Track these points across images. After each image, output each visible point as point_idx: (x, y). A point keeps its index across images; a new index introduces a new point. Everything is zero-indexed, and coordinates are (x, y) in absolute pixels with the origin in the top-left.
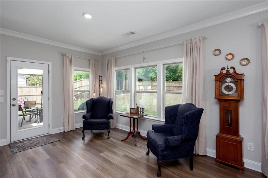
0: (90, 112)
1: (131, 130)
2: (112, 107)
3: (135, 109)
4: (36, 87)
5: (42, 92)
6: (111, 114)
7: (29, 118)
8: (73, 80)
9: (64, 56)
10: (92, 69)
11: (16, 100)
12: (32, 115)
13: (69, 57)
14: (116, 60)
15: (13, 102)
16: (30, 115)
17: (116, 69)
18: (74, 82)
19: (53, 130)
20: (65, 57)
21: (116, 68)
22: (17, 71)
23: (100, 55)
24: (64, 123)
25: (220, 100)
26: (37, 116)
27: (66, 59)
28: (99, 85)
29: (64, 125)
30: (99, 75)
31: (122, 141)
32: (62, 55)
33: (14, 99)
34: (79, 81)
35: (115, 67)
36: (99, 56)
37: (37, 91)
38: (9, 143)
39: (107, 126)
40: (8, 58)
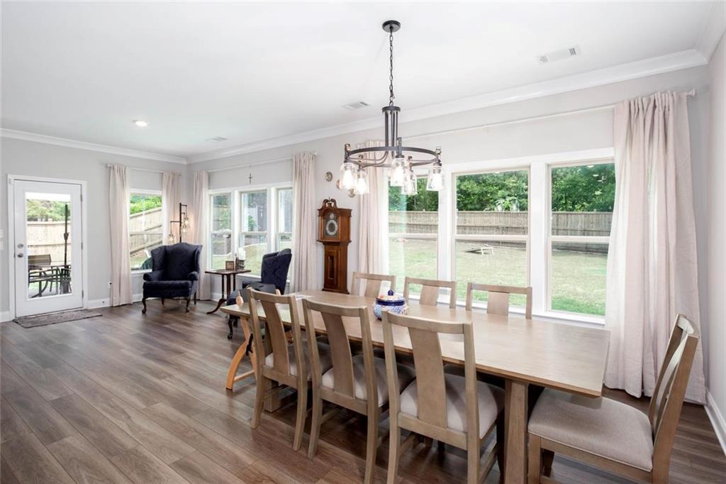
0: (158, 270)
1: (223, 296)
2: (197, 260)
3: (233, 262)
4: (46, 225)
5: (66, 236)
6: (194, 273)
7: (38, 288)
8: (128, 211)
9: (110, 168)
10: (167, 192)
11: (23, 248)
12: (44, 283)
13: (119, 171)
14: (210, 176)
15: (19, 251)
16: (40, 282)
17: (211, 192)
18: (131, 218)
19: (89, 302)
20: (112, 171)
21: (211, 190)
22: (24, 195)
23: (185, 163)
24: (111, 290)
25: (325, 243)
26: (57, 283)
27: (114, 175)
28: (180, 222)
29: (111, 295)
30: (180, 204)
31: (208, 313)
32: (106, 166)
33: (21, 246)
34: (146, 214)
35: (209, 189)
36: (184, 165)
37: (46, 235)
38: (14, 318)
39: (184, 292)
40: (9, 176)
